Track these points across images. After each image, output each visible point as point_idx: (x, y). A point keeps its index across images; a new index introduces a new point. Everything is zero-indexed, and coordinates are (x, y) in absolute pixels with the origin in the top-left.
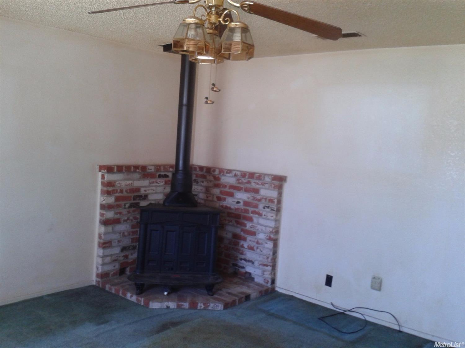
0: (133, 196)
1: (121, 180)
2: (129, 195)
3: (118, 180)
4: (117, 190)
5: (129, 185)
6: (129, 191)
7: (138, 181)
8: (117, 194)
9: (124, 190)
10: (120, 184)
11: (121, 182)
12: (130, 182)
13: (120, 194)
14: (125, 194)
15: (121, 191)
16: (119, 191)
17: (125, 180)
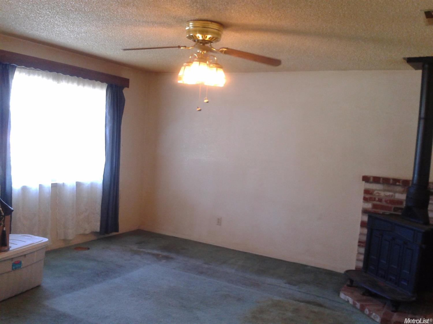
0: (393, 207)
1: (380, 190)
2: (390, 205)
3: (376, 190)
4: (375, 198)
5: (389, 196)
6: (388, 202)
7: (401, 195)
8: (375, 202)
9: (384, 200)
10: (378, 193)
11: (379, 192)
12: (391, 194)
13: (378, 203)
14: (384, 203)
15: (380, 200)
16: (377, 199)
17: (384, 190)
